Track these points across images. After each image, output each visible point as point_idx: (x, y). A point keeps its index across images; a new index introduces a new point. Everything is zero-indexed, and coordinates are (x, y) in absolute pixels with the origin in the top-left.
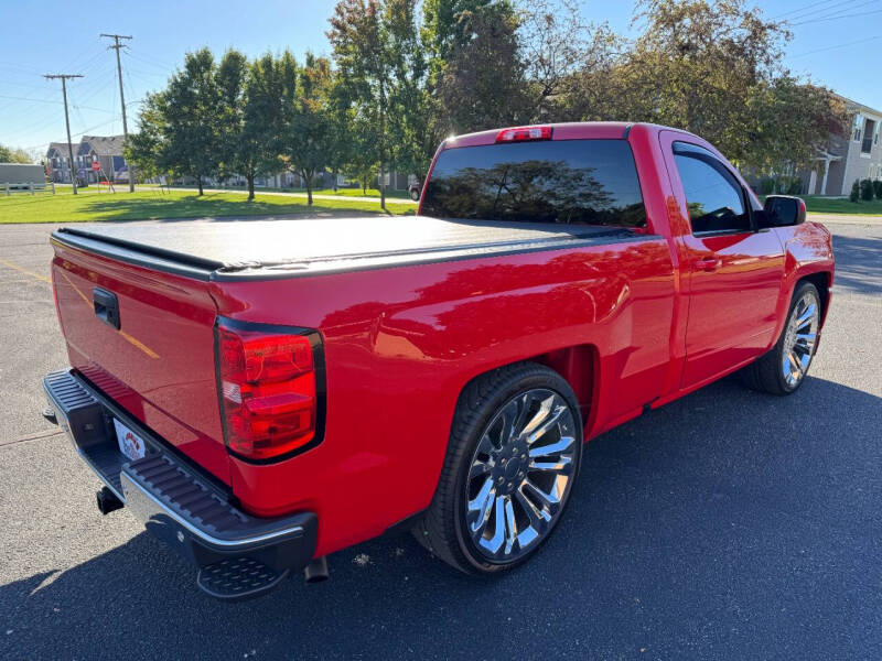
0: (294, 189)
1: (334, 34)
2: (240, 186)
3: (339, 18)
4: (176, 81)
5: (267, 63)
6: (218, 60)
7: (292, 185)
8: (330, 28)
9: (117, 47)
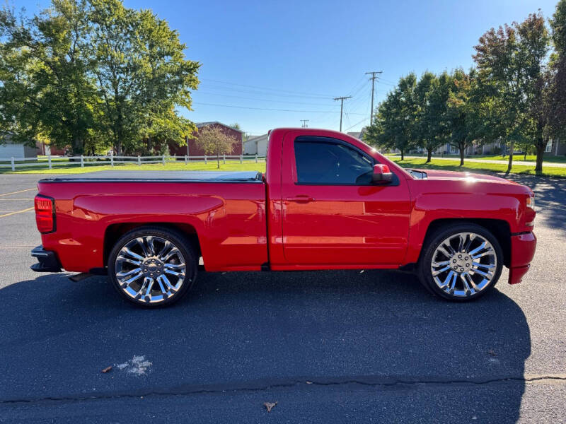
0: (477, 155)
1: (478, 55)
2: (421, 154)
3: (482, 45)
4: (391, 94)
5: (443, 78)
6: (418, 80)
7: (476, 153)
8: (475, 53)
9: (374, 78)
